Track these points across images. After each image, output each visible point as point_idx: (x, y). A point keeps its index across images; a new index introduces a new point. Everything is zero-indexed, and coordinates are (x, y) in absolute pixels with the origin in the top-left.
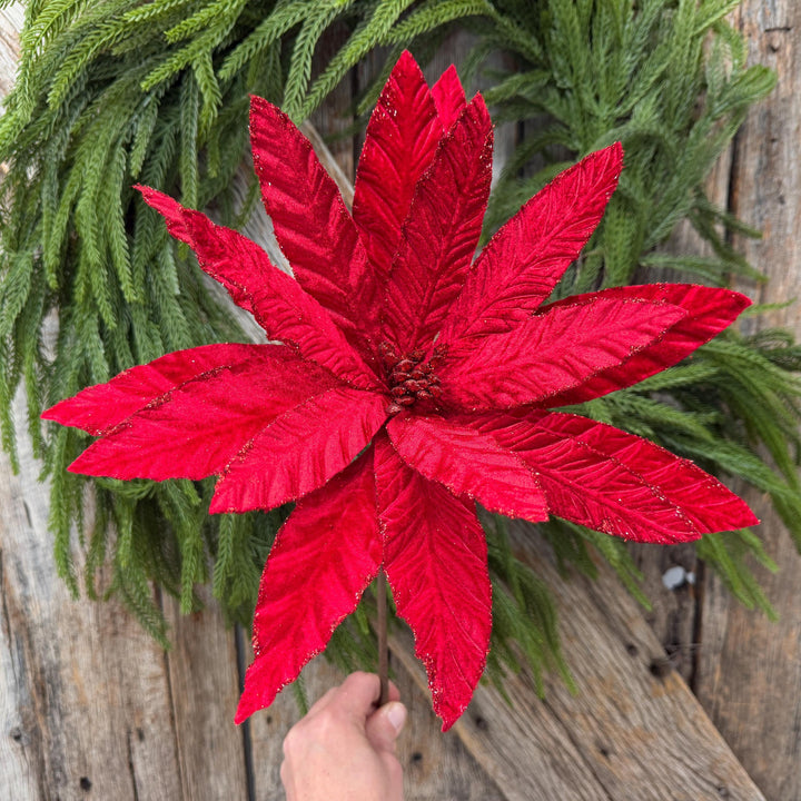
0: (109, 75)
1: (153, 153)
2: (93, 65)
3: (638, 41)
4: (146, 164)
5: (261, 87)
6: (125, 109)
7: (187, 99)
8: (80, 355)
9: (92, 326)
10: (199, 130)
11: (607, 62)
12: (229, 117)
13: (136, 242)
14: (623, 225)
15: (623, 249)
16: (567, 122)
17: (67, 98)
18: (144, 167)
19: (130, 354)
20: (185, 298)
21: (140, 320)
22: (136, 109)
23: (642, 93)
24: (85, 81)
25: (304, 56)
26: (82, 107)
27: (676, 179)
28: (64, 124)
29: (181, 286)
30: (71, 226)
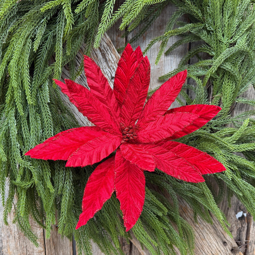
0: (27, 9)
1: (43, 43)
2: (20, 5)
3: (240, 14)
4: (40, 47)
5: (90, 20)
6: (33, 23)
7: (60, 21)
8: (6, 125)
9: (12, 113)
10: (64, 34)
11: (228, 21)
12: (76, 31)
13: (33, 79)
14: (229, 86)
15: (230, 95)
16: (210, 44)
17: (8, 17)
18: (39, 48)
19: (27, 126)
20: (52, 103)
21: (32, 111)
22: (37, 24)
23: (241, 34)
24: (16, 11)
25: (110, 4)
26: (15, 21)
27: (252, 69)
28: (6, 28)
29: (50, 99)
30: (6, 71)
